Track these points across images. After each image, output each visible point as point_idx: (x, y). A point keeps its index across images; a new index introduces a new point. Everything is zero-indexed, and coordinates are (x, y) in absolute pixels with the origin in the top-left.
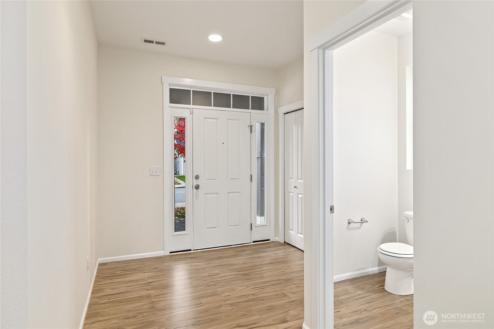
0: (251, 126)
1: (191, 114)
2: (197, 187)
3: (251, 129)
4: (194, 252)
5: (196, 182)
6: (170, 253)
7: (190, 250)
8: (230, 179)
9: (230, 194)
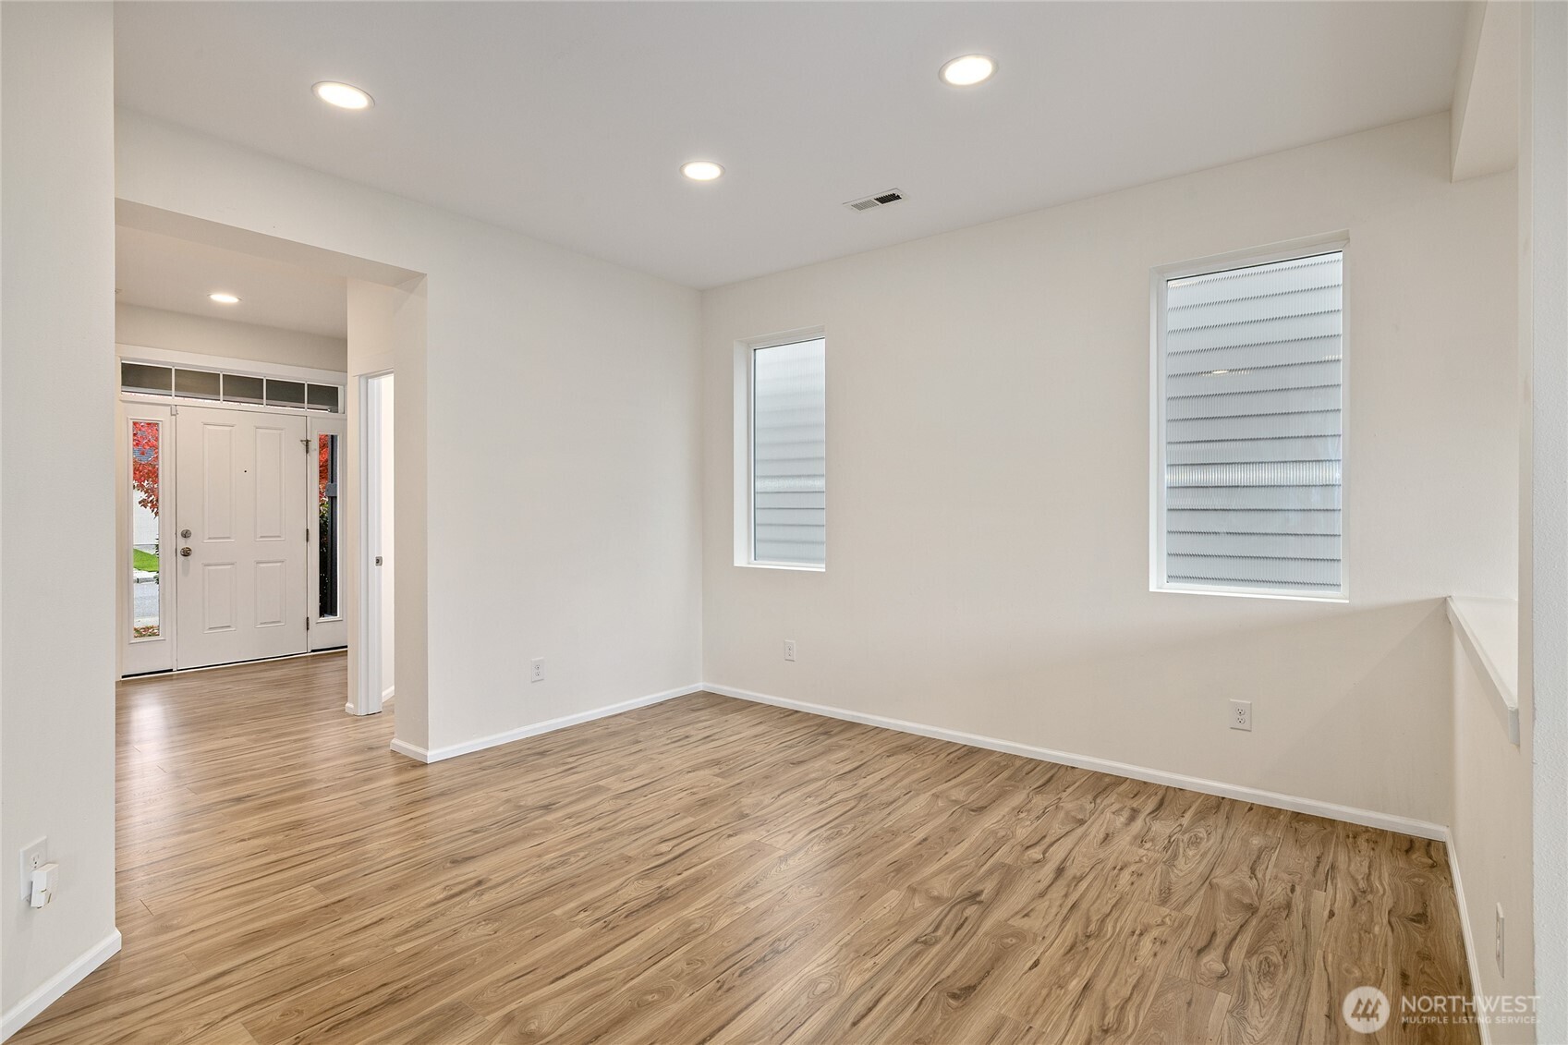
0: (307, 441)
1: (172, 415)
2: (186, 553)
3: (307, 446)
4: (178, 674)
5: (183, 544)
6: (123, 677)
7: (171, 670)
8: (262, 537)
9: (261, 565)
